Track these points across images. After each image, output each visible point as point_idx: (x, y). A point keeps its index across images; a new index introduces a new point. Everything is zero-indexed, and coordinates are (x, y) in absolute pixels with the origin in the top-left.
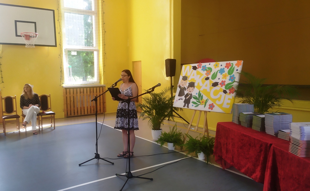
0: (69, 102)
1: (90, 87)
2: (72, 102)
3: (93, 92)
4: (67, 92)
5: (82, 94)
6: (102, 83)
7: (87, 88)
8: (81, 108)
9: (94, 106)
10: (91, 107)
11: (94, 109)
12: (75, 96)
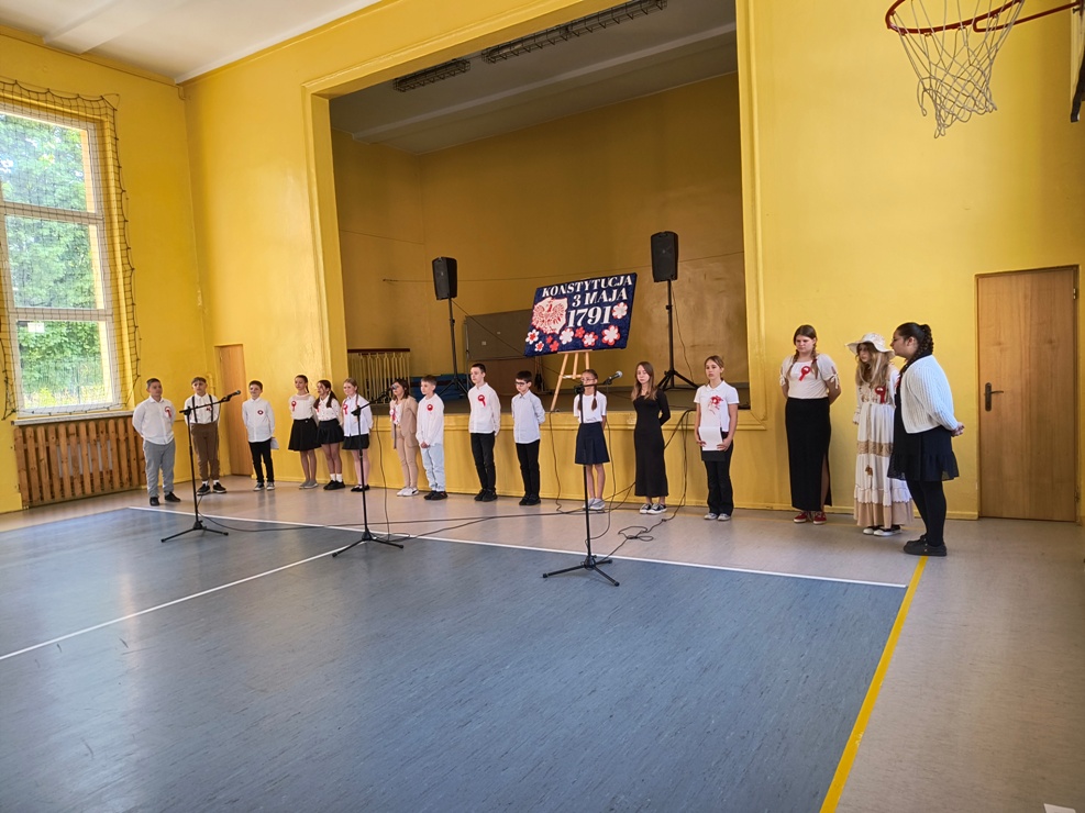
1: (96, 420)
2: (44, 462)
3: (107, 432)
4: (28, 436)
7: (86, 421)
8: (72, 478)
9: (111, 471)
10: (101, 473)
11: (111, 477)
12: (53, 447)
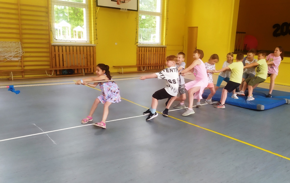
0: (140, 59)
1: (156, 47)
2: (143, 58)
3: (158, 52)
4: (140, 50)
5: (150, 52)
6: (164, 45)
7: (154, 47)
8: (148, 64)
10: (155, 64)
12: (145, 54)
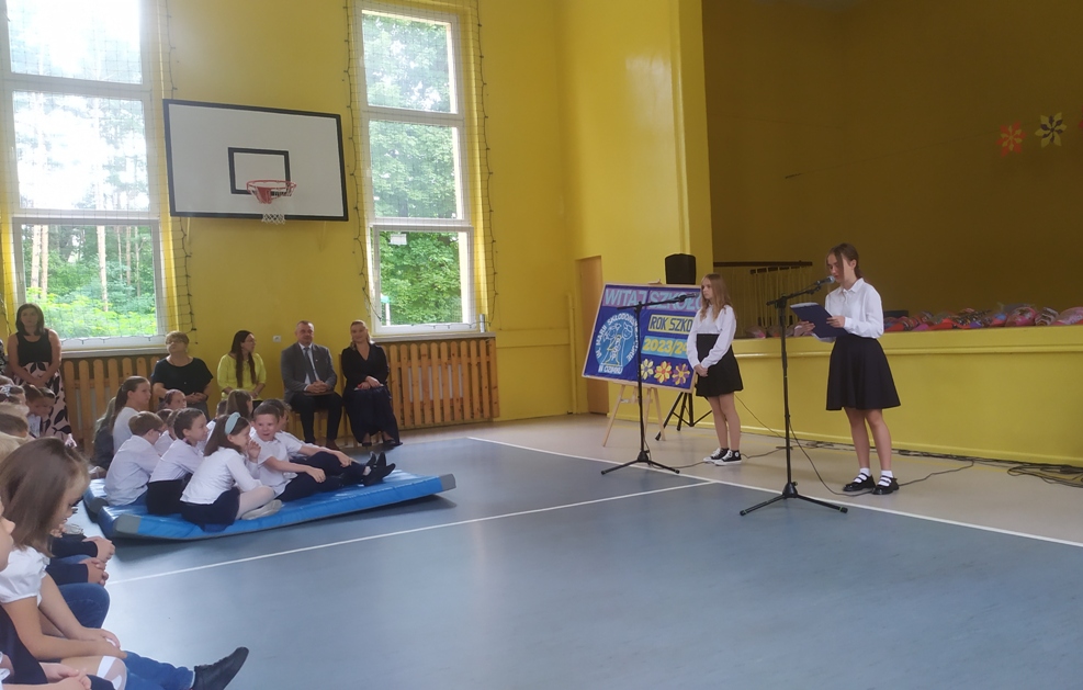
1: (448, 341)
2: (396, 385)
3: (459, 355)
5: (425, 359)
7: (438, 342)
8: (422, 404)
9: (462, 399)
10: (452, 400)
11: (462, 406)
12: (404, 368)
